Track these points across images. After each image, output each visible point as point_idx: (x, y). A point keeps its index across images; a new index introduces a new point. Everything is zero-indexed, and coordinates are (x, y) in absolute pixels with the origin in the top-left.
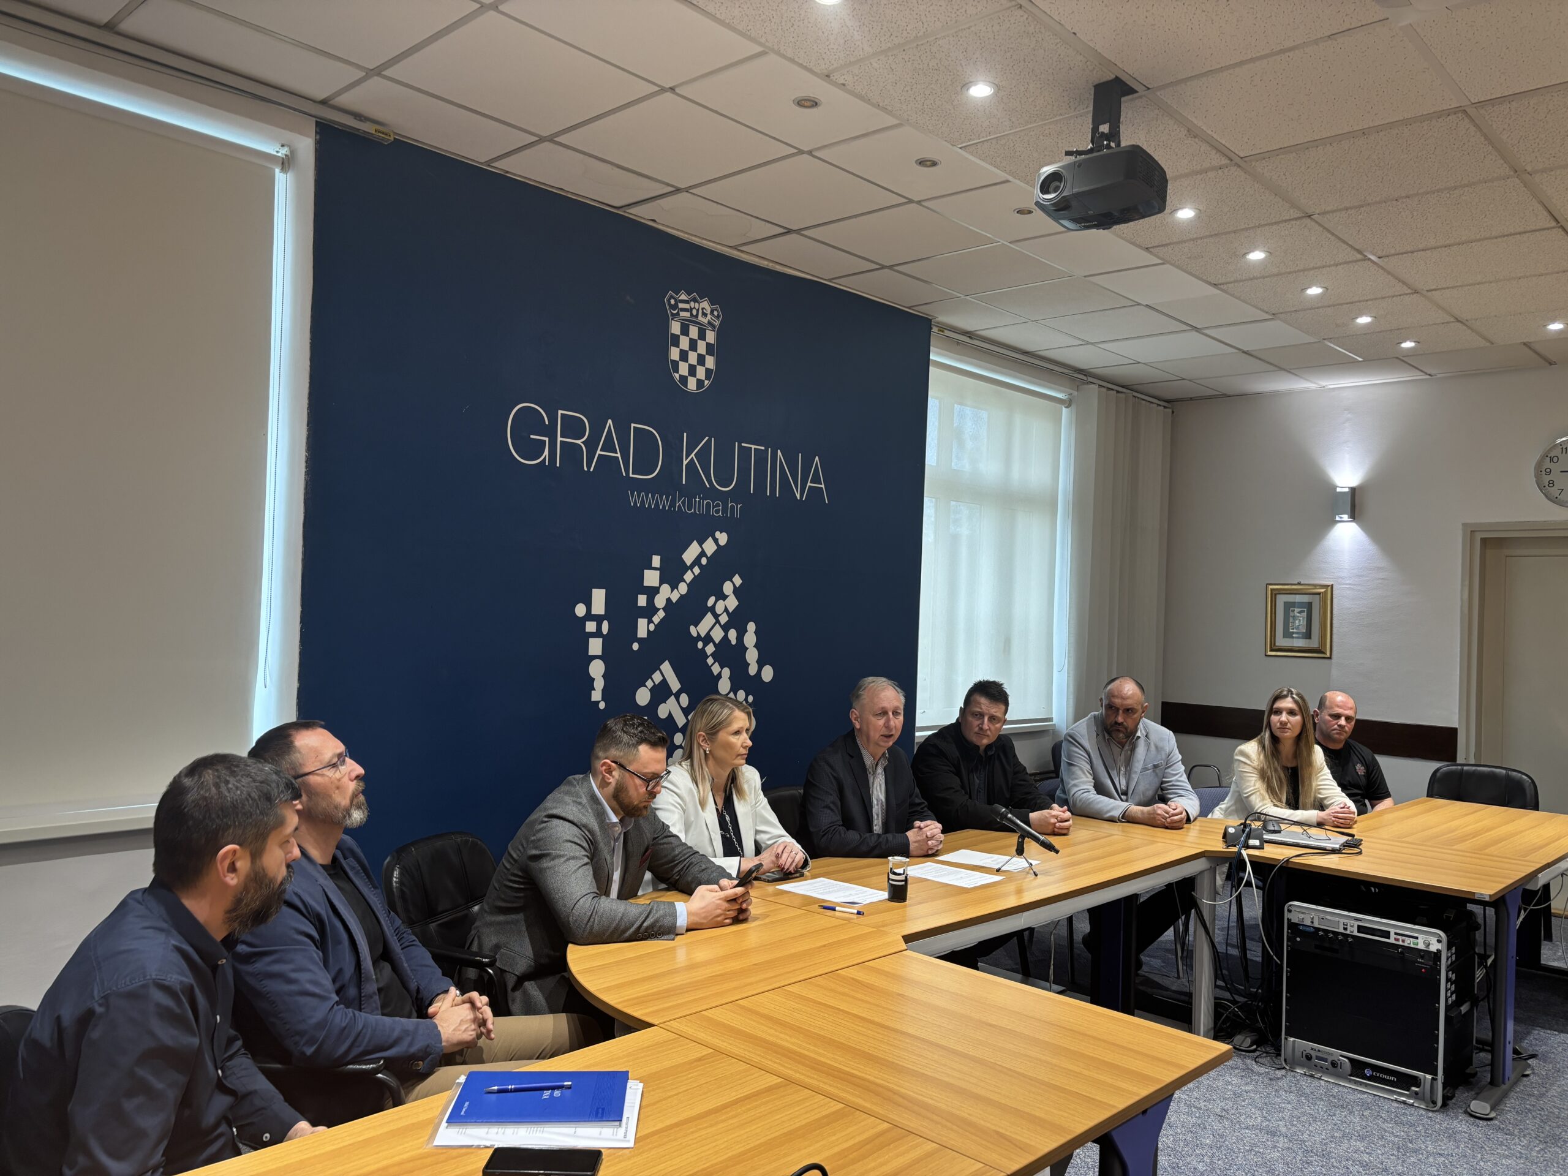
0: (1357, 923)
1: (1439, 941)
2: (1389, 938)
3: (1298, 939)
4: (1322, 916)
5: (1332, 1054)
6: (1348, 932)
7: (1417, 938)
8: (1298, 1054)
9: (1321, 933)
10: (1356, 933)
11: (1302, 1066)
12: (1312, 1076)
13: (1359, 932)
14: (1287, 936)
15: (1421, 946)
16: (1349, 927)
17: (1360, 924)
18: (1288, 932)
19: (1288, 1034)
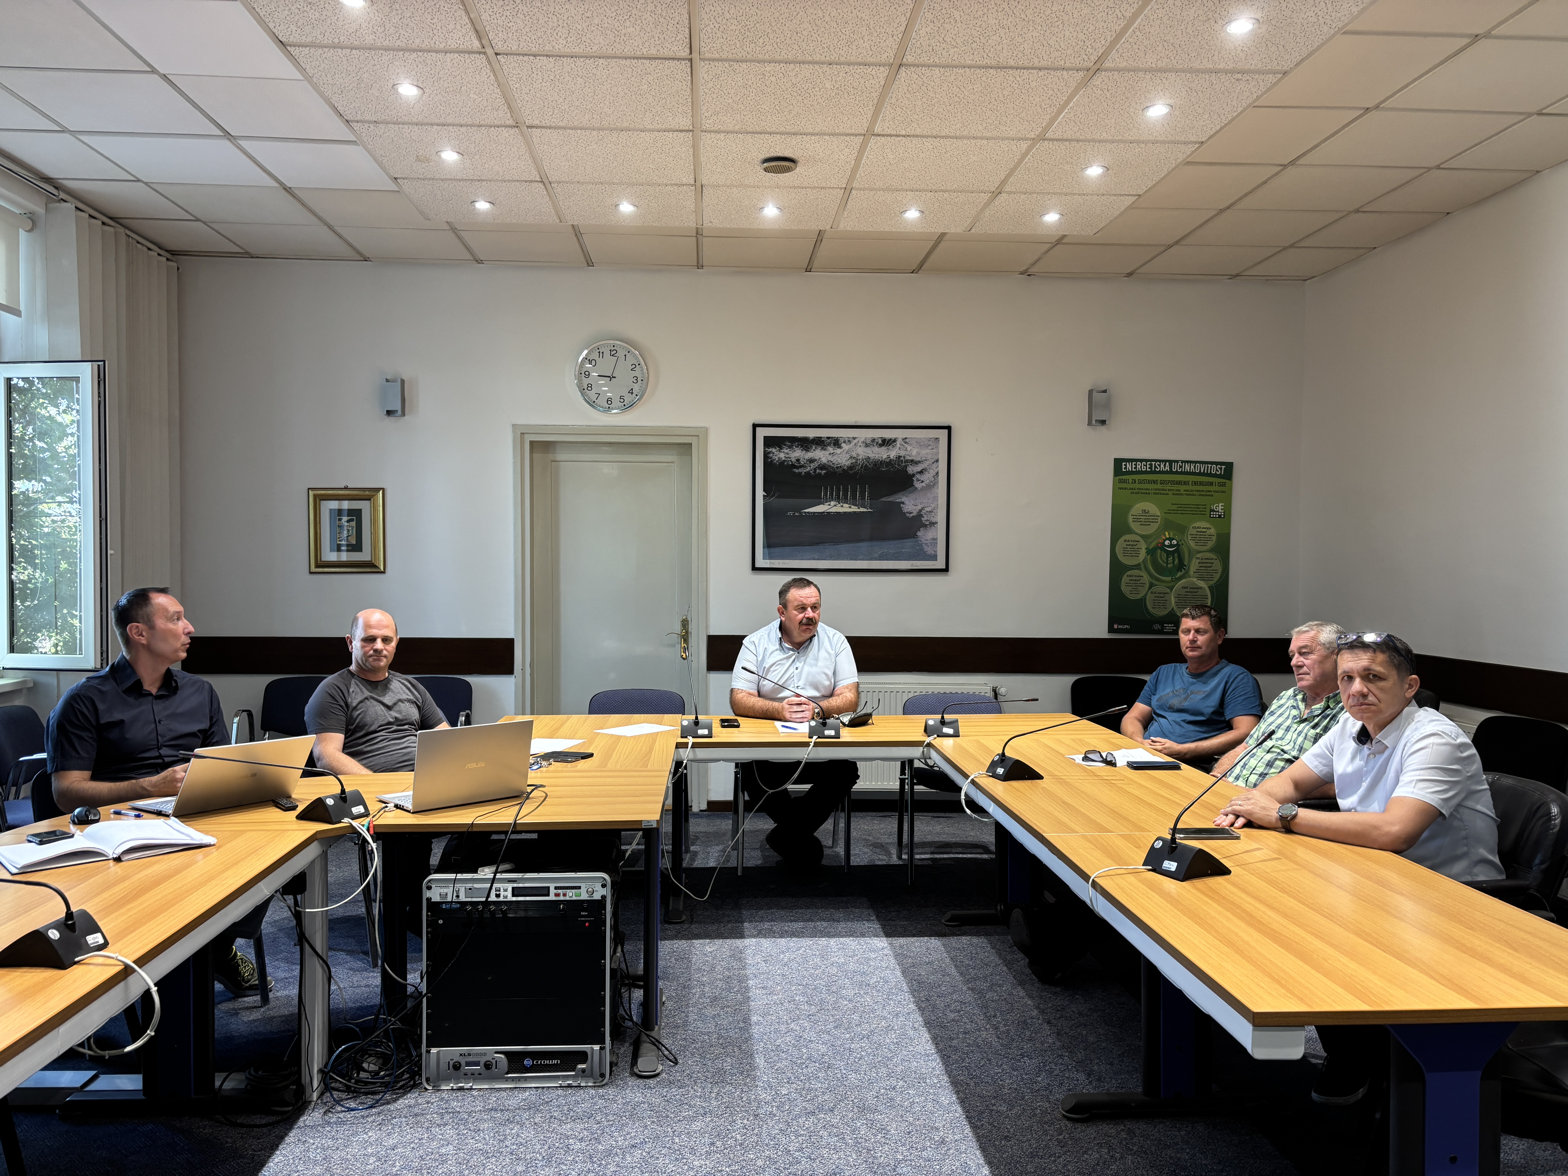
0: (510, 887)
1: (604, 886)
2: (548, 895)
3: (441, 922)
4: (469, 885)
5: (484, 1054)
6: (501, 899)
7: (579, 888)
8: (443, 1066)
9: (469, 908)
10: (510, 898)
11: (448, 1079)
12: (461, 1089)
13: (513, 895)
14: (427, 920)
15: (584, 896)
16: (502, 893)
17: (515, 885)
18: (427, 915)
19: (430, 1045)
